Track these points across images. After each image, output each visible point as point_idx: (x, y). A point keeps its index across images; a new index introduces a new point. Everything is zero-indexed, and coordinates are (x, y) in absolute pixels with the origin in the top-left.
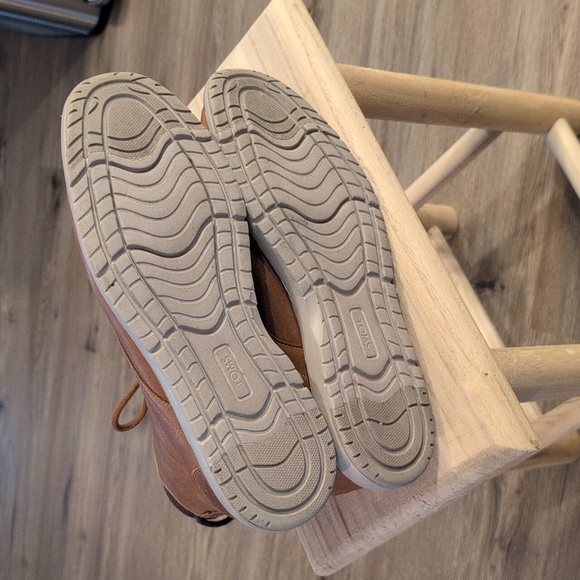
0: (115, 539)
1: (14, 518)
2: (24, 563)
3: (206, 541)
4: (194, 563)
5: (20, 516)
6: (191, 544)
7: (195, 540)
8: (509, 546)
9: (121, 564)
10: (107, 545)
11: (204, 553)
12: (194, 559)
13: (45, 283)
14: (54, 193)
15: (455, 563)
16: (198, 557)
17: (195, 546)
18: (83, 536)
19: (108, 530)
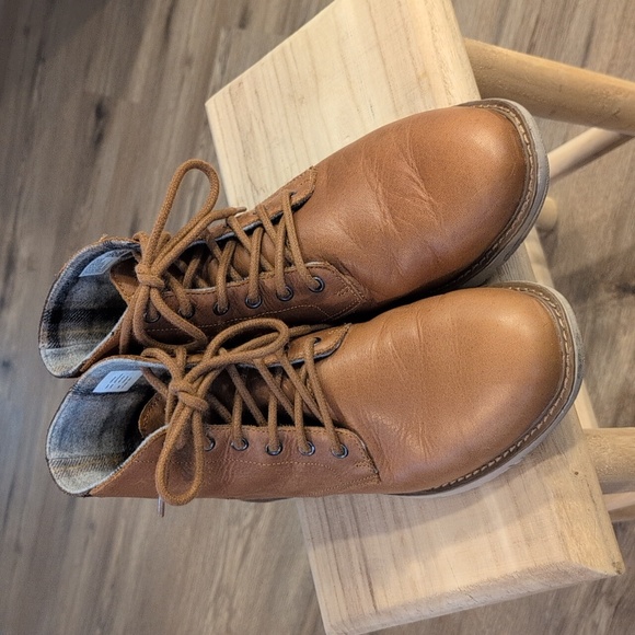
0: (129, 535)
1: (11, 495)
2: (18, 549)
3: (240, 550)
4: (223, 573)
5: (18, 493)
6: (222, 551)
7: (227, 548)
8: (619, 603)
9: (133, 564)
10: (119, 541)
11: (236, 564)
12: (223, 569)
13: (76, 229)
14: (97, 124)
15: (547, 614)
16: (227, 567)
17: (226, 554)
18: (91, 526)
19: (122, 523)
